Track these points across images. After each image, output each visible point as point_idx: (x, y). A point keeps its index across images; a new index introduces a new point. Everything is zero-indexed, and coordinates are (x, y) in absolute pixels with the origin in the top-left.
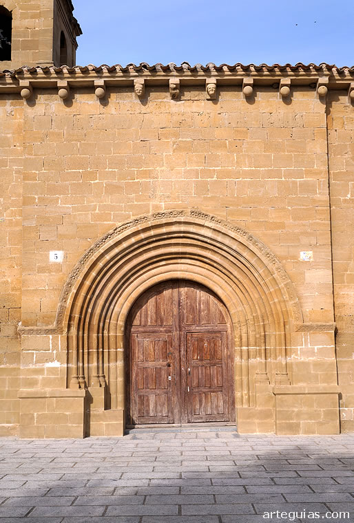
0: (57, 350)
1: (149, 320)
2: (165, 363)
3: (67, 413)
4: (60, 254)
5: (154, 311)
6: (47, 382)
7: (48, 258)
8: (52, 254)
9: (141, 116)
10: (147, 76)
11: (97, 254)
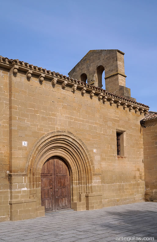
0: (26, 183)
1: (45, 171)
2: (50, 188)
3: (30, 209)
4: (26, 143)
5: (47, 168)
6: (22, 196)
7: (22, 144)
8: (23, 143)
9: (52, 92)
10: (58, 78)
11: (39, 144)
